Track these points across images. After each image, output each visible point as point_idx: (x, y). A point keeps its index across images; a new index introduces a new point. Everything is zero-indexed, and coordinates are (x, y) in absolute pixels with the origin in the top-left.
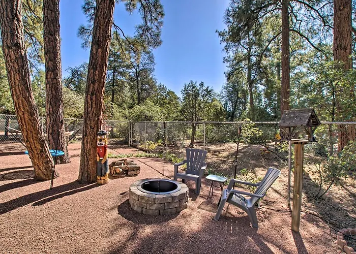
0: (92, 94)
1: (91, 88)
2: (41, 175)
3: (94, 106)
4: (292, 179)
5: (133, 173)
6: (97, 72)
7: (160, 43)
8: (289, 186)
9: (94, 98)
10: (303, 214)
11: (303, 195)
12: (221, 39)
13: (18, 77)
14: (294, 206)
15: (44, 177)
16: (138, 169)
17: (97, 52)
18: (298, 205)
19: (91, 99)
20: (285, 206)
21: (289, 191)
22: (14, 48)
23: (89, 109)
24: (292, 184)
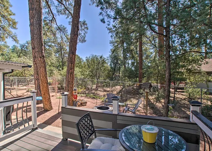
0: (71, 74)
1: (70, 71)
2: (48, 109)
3: (72, 79)
4: (145, 102)
5: (85, 104)
6: (73, 65)
7: (85, 41)
8: (144, 105)
9: (71, 76)
10: (148, 113)
11: (148, 107)
12: (109, 31)
13: (44, 69)
14: (146, 111)
15: (49, 109)
16: (86, 103)
17: (72, 56)
18: (147, 110)
19: (70, 76)
20: (143, 111)
21: (144, 107)
22: (43, 58)
23: (70, 80)
24: (145, 104)
